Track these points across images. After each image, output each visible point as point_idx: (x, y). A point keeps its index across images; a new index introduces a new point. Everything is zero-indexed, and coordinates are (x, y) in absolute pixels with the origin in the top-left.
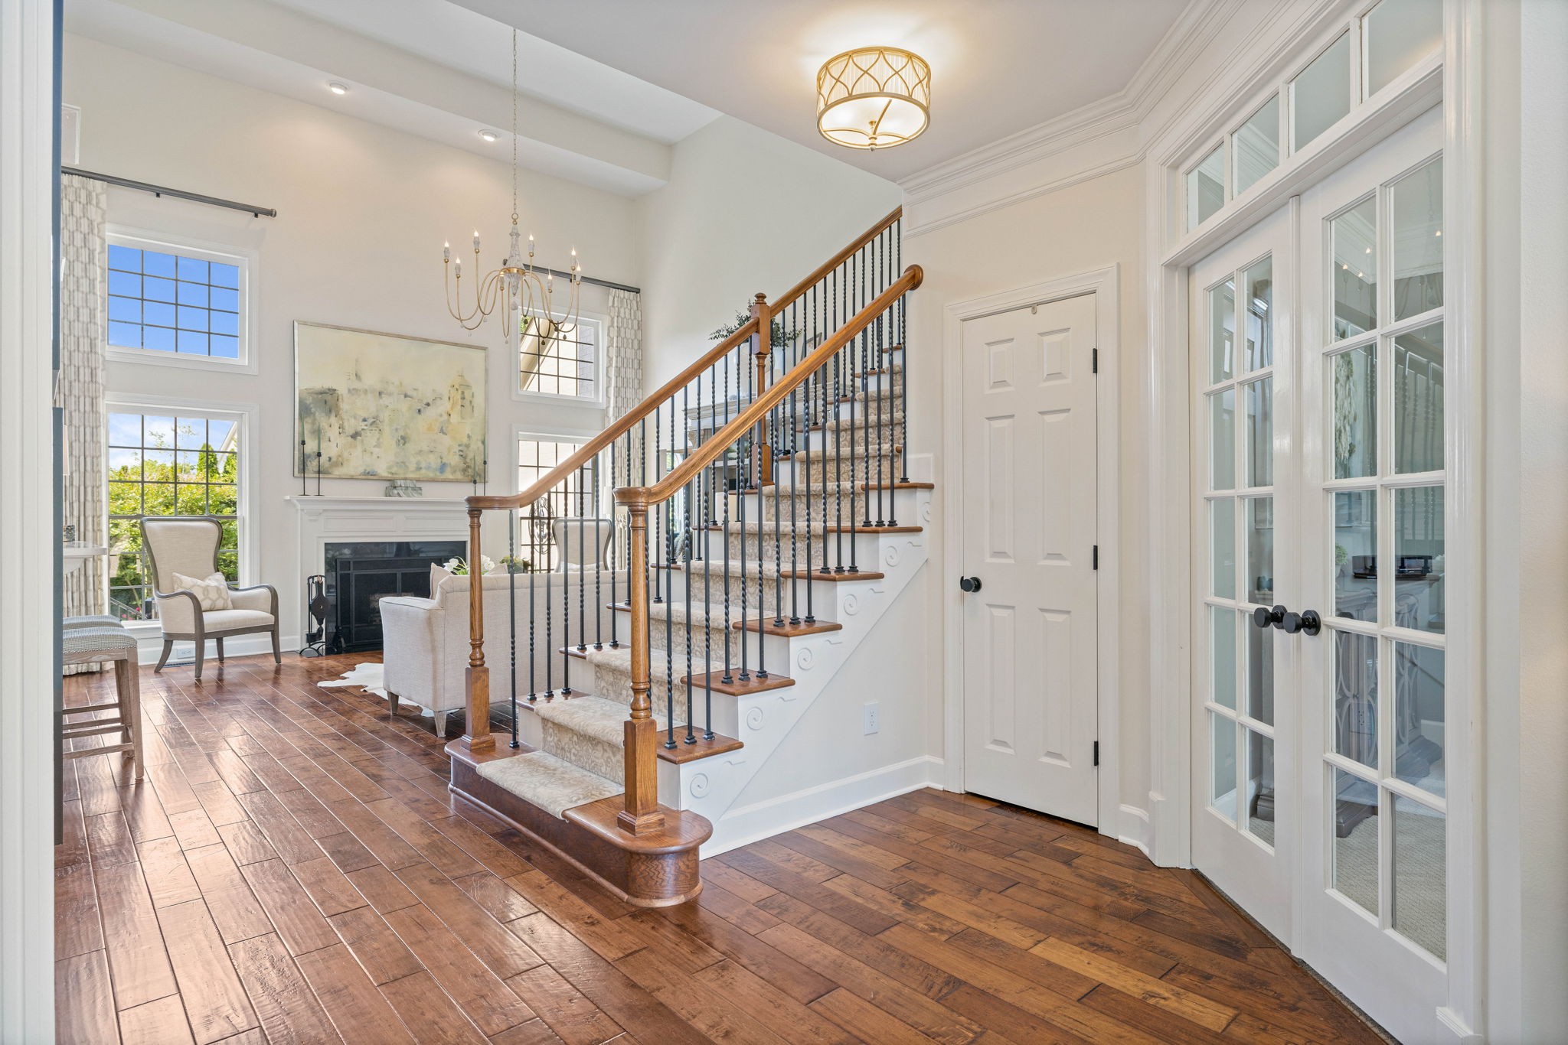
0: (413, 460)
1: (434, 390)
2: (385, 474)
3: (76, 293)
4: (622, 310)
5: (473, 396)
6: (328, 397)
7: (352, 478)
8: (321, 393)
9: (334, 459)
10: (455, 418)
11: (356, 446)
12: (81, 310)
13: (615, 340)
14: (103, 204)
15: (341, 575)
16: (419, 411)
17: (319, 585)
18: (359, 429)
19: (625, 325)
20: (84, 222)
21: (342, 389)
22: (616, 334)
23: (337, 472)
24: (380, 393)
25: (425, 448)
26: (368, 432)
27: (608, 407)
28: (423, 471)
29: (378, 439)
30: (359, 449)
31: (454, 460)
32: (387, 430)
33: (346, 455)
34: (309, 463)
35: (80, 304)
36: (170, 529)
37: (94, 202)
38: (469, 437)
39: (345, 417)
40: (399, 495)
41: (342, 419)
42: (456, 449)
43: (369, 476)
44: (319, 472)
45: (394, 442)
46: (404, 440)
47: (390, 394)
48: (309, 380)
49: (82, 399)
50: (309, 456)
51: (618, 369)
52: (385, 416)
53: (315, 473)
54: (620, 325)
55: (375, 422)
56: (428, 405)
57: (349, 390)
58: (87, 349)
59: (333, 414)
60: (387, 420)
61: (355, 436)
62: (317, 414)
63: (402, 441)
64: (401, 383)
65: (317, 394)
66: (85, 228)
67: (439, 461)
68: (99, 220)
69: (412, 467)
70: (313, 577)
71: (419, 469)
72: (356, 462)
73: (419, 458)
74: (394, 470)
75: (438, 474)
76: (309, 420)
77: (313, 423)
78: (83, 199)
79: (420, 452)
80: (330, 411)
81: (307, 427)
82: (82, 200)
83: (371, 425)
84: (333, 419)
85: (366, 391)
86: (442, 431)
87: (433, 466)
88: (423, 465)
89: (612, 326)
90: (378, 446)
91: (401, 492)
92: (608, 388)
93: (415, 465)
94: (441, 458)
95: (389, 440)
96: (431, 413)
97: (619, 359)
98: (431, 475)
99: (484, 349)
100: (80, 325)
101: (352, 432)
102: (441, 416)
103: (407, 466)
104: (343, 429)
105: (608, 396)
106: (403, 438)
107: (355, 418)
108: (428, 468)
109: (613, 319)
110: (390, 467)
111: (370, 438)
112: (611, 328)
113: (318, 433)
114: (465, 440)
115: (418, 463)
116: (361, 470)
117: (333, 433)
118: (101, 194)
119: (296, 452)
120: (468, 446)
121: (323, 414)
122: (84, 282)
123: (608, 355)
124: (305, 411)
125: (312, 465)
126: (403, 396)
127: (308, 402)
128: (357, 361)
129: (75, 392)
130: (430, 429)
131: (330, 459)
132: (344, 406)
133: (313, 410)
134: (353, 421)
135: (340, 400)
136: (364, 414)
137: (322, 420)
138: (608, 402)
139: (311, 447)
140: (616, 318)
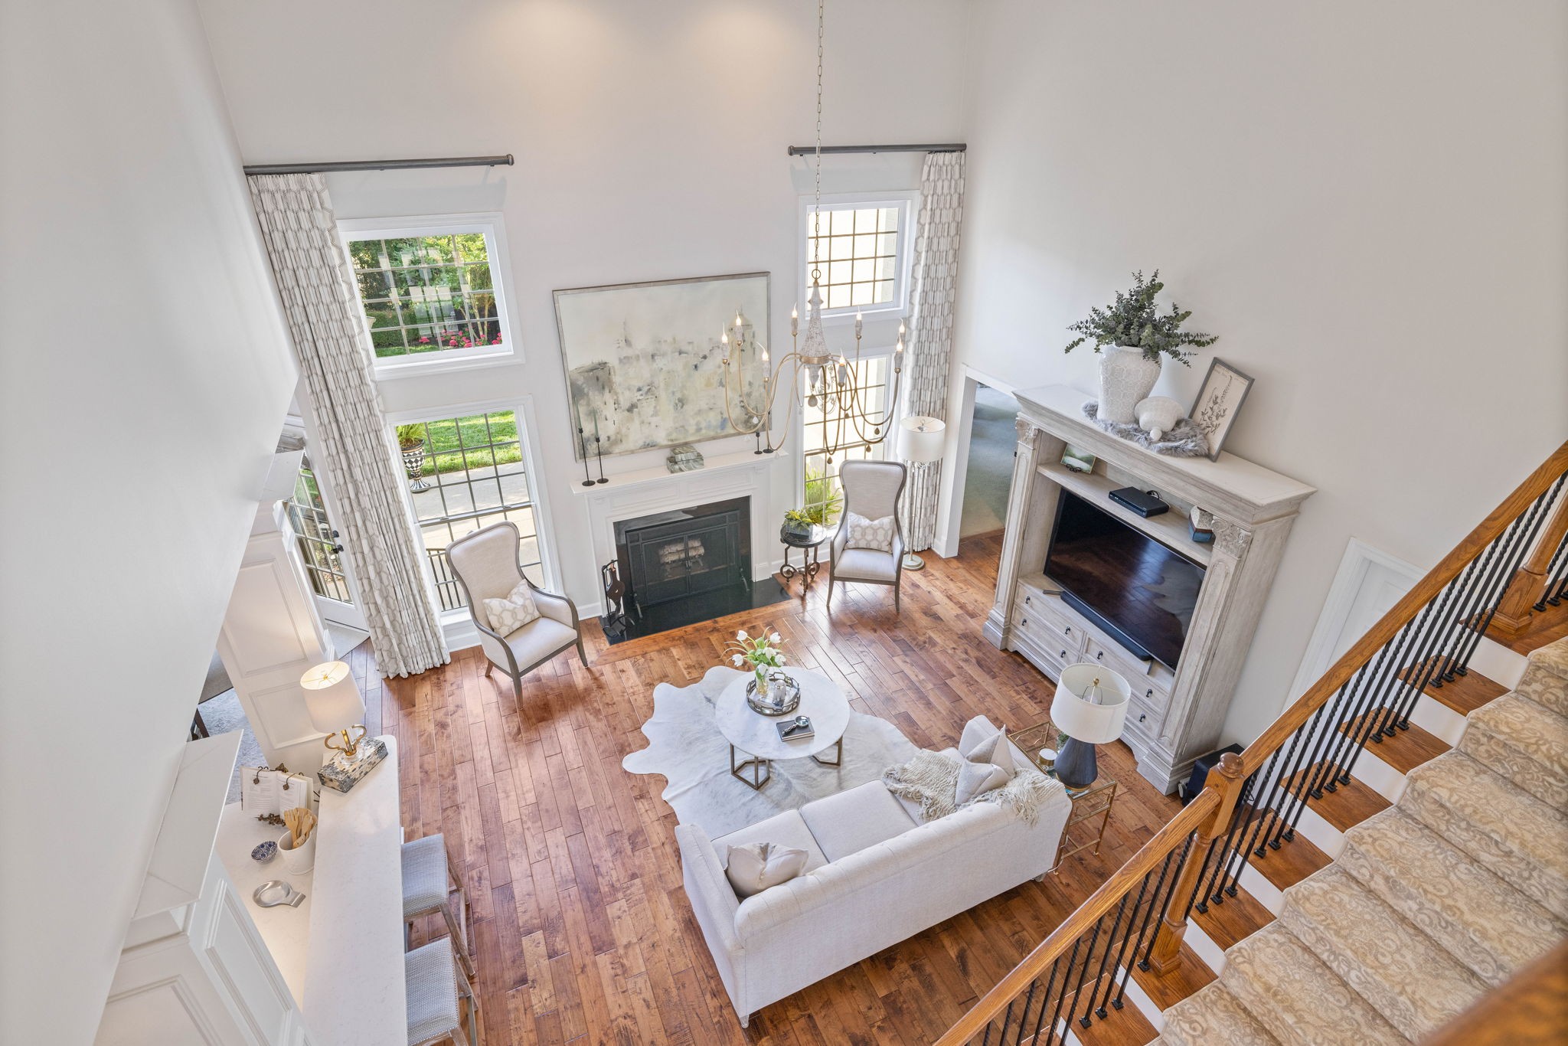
0: (693, 422)
1: (710, 339)
2: (666, 443)
3: (330, 323)
4: (939, 184)
5: (754, 336)
6: (599, 373)
7: (633, 452)
8: (592, 370)
9: (613, 438)
10: (734, 367)
11: (633, 420)
12: (340, 342)
13: (927, 227)
14: (328, 204)
15: (632, 547)
16: (696, 366)
17: (613, 574)
18: (635, 400)
19: (942, 206)
20: (315, 234)
21: (613, 361)
22: (928, 221)
23: (617, 450)
24: (653, 356)
25: (704, 407)
26: (645, 404)
27: (911, 316)
28: (704, 431)
29: (655, 407)
30: (637, 422)
31: (736, 413)
32: (663, 395)
33: (624, 430)
34: (589, 447)
35: (338, 335)
36: (472, 549)
37: (318, 206)
38: (750, 384)
39: (619, 390)
40: (681, 470)
41: (616, 394)
42: (737, 400)
43: (649, 446)
44: (600, 454)
45: (671, 407)
46: (682, 402)
47: (664, 355)
48: (579, 359)
49: (367, 436)
50: (588, 440)
51: (927, 266)
52: (660, 380)
53: (596, 455)
54: (935, 206)
55: (650, 390)
56: (705, 357)
57: (621, 360)
58: (357, 381)
59: (607, 390)
60: (662, 385)
61: (630, 410)
62: (591, 393)
63: (680, 404)
64: (674, 339)
65: (587, 372)
66: (318, 242)
67: (719, 417)
68: (330, 225)
69: (692, 429)
70: (605, 567)
71: (699, 430)
72: (636, 435)
73: (699, 418)
74: (674, 436)
75: (719, 431)
76: (583, 402)
77: (588, 404)
78: (307, 206)
79: (700, 412)
80: (603, 388)
81: (582, 409)
82: (306, 208)
83: (647, 393)
84: (607, 396)
85: (638, 357)
86: (721, 384)
87: (714, 423)
88: (703, 425)
89: (925, 208)
90: (655, 414)
91: (683, 467)
92: (912, 291)
93: (694, 427)
94: (722, 414)
95: (666, 405)
96: (709, 366)
97: (930, 253)
98: (712, 434)
99: (766, 274)
100: (344, 358)
101: (625, 404)
102: (720, 367)
103: (687, 431)
104: (619, 404)
105: (911, 303)
106: (680, 400)
107: (629, 389)
108: (708, 427)
109: (926, 197)
110: (669, 434)
111: (647, 408)
112: (924, 211)
113: (593, 414)
114: (746, 389)
115: (698, 424)
116: (641, 443)
117: (609, 411)
118: (323, 190)
119: (575, 439)
120: (749, 395)
121: (597, 393)
122: (334, 307)
123: (915, 250)
124: (576, 394)
125: (592, 448)
126: (677, 354)
127: (580, 383)
128: (624, 323)
129: (359, 430)
130: (708, 384)
131: (609, 438)
132: (617, 379)
133: (586, 390)
134: (627, 393)
135: (612, 373)
136: (637, 384)
137: (596, 399)
138: (912, 310)
139: (588, 429)
140: (930, 198)
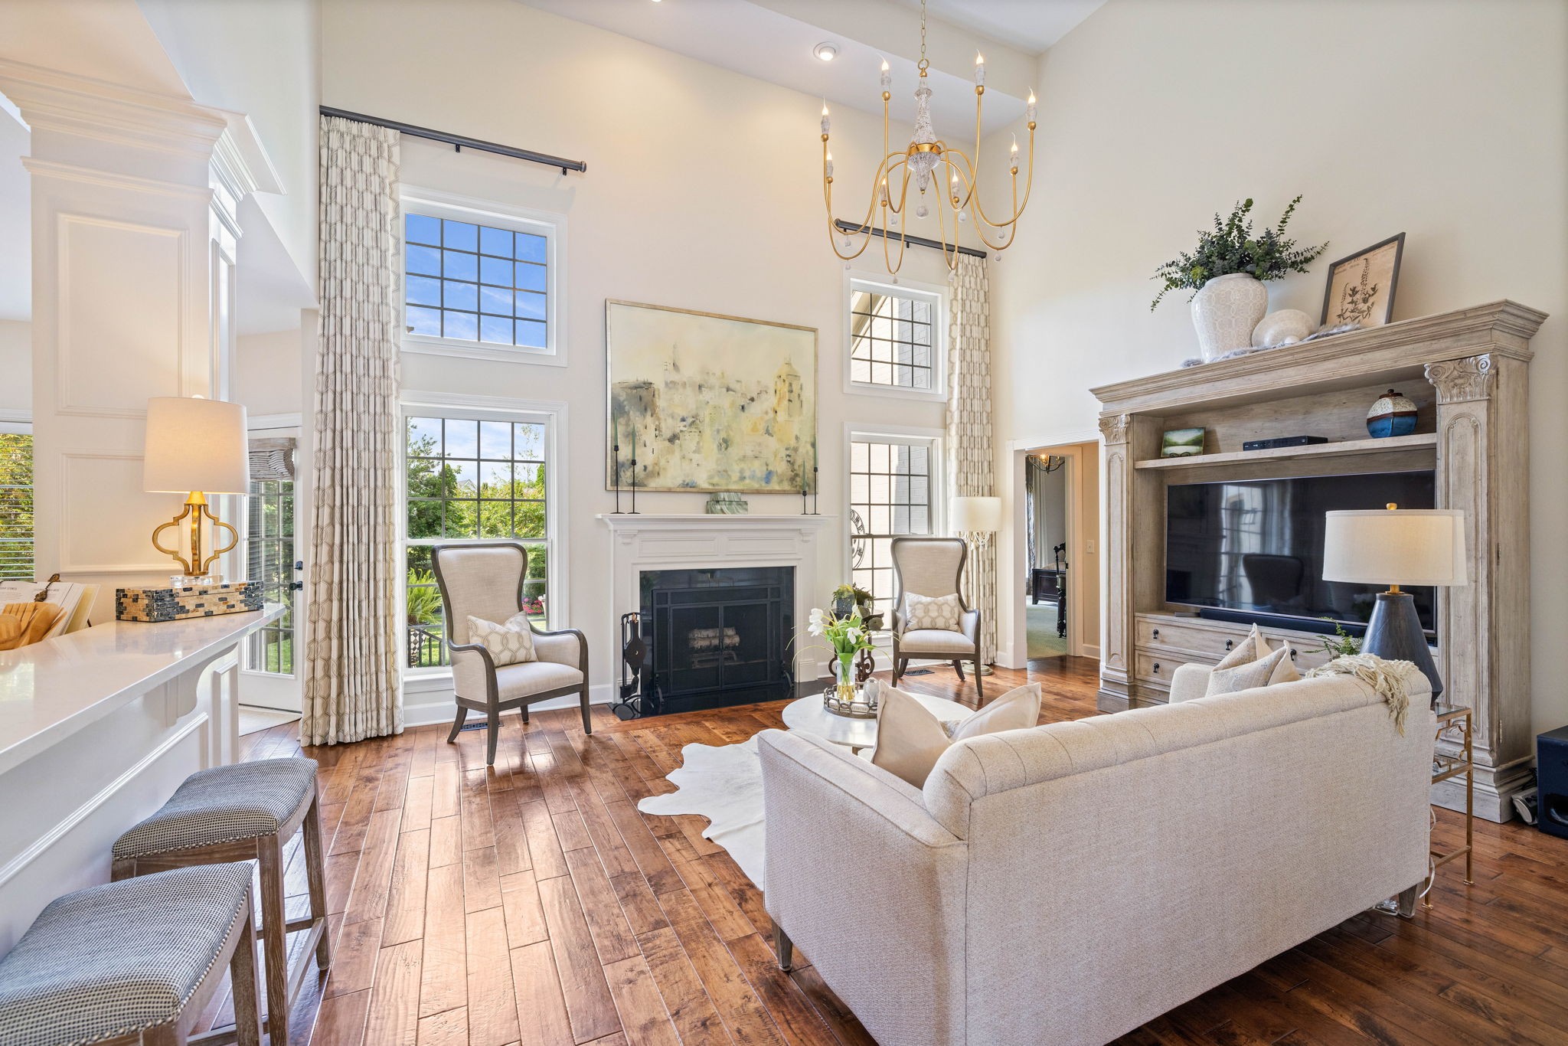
0: (736, 468)
1: (759, 382)
2: (704, 484)
3: (366, 267)
4: (967, 279)
5: (801, 389)
6: (643, 393)
7: (670, 491)
8: (636, 388)
9: (650, 468)
10: (782, 416)
11: (673, 452)
12: (371, 288)
13: (959, 315)
14: (396, 158)
15: (658, 609)
16: (743, 407)
17: (634, 625)
18: (677, 431)
19: (971, 297)
20: (375, 180)
21: (658, 384)
22: (960, 308)
23: (653, 484)
24: (700, 387)
25: (749, 453)
26: (687, 437)
27: (950, 399)
28: (747, 481)
29: (698, 443)
30: (677, 455)
31: (781, 467)
32: (708, 432)
33: (663, 462)
34: (622, 474)
35: (370, 280)
36: (469, 557)
37: (386, 154)
38: (797, 438)
39: (662, 416)
40: (722, 511)
41: (659, 419)
42: (783, 453)
43: (689, 488)
44: (634, 484)
45: (715, 447)
46: (726, 443)
47: (711, 388)
48: (624, 372)
49: (372, 398)
50: (623, 465)
51: (963, 351)
52: (705, 414)
53: (629, 485)
54: (965, 297)
55: (694, 422)
56: (752, 400)
57: (667, 384)
58: (378, 336)
59: (649, 413)
60: (707, 420)
61: (673, 439)
62: (631, 413)
63: (724, 445)
64: (723, 374)
65: (631, 388)
66: (375, 187)
67: (765, 468)
68: (392, 178)
69: (735, 476)
70: (626, 616)
71: (743, 478)
72: (674, 473)
73: (742, 465)
74: (716, 480)
75: (764, 484)
76: (622, 421)
77: (627, 425)
78: (374, 152)
79: (744, 458)
80: (646, 409)
81: (621, 429)
82: (372, 153)
83: (690, 425)
84: (649, 420)
85: (684, 385)
86: (768, 432)
87: (758, 474)
88: (747, 474)
89: (955, 298)
90: (697, 451)
91: (725, 508)
92: (950, 375)
93: (738, 474)
94: (767, 465)
95: (710, 444)
96: (755, 409)
97: (964, 339)
98: (756, 486)
99: (814, 330)
100: (370, 306)
101: (668, 434)
102: (767, 413)
103: (729, 476)
104: (660, 431)
105: (950, 387)
106: (725, 441)
107: (673, 417)
108: (753, 477)
109: (956, 290)
110: (711, 477)
111: (689, 441)
112: (954, 302)
113: (632, 436)
114: (793, 443)
115: (742, 471)
116: (679, 481)
117: (648, 436)
118: (394, 145)
119: (609, 460)
120: (796, 450)
121: (638, 414)
122: (375, 253)
123: (950, 336)
124: (619, 410)
125: (626, 476)
126: (725, 390)
127: (622, 399)
128: (675, 347)
129: (364, 389)
130: (754, 429)
131: (645, 468)
132: (661, 403)
133: (627, 408)
134: (670, 421)
135: (656, 396)
136: (681, 412)
137: (637, 420)
138: (951, 393)
139: (624, 454)
140: (960, 289)
